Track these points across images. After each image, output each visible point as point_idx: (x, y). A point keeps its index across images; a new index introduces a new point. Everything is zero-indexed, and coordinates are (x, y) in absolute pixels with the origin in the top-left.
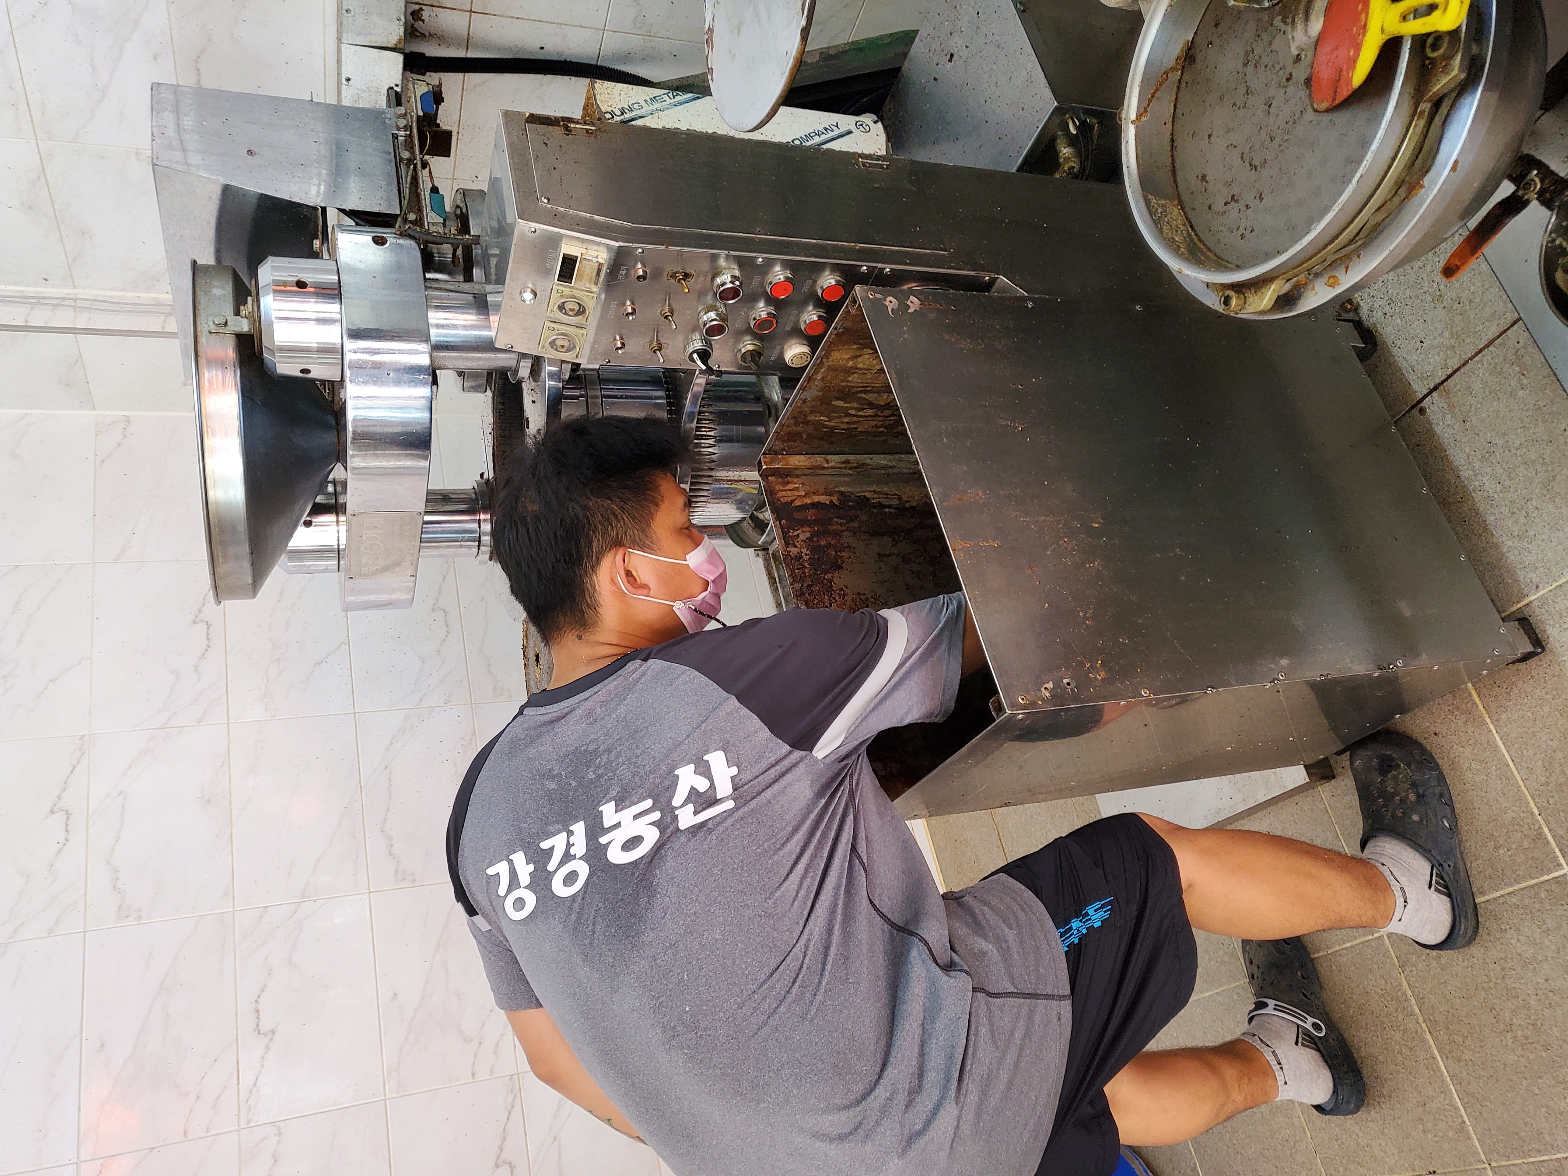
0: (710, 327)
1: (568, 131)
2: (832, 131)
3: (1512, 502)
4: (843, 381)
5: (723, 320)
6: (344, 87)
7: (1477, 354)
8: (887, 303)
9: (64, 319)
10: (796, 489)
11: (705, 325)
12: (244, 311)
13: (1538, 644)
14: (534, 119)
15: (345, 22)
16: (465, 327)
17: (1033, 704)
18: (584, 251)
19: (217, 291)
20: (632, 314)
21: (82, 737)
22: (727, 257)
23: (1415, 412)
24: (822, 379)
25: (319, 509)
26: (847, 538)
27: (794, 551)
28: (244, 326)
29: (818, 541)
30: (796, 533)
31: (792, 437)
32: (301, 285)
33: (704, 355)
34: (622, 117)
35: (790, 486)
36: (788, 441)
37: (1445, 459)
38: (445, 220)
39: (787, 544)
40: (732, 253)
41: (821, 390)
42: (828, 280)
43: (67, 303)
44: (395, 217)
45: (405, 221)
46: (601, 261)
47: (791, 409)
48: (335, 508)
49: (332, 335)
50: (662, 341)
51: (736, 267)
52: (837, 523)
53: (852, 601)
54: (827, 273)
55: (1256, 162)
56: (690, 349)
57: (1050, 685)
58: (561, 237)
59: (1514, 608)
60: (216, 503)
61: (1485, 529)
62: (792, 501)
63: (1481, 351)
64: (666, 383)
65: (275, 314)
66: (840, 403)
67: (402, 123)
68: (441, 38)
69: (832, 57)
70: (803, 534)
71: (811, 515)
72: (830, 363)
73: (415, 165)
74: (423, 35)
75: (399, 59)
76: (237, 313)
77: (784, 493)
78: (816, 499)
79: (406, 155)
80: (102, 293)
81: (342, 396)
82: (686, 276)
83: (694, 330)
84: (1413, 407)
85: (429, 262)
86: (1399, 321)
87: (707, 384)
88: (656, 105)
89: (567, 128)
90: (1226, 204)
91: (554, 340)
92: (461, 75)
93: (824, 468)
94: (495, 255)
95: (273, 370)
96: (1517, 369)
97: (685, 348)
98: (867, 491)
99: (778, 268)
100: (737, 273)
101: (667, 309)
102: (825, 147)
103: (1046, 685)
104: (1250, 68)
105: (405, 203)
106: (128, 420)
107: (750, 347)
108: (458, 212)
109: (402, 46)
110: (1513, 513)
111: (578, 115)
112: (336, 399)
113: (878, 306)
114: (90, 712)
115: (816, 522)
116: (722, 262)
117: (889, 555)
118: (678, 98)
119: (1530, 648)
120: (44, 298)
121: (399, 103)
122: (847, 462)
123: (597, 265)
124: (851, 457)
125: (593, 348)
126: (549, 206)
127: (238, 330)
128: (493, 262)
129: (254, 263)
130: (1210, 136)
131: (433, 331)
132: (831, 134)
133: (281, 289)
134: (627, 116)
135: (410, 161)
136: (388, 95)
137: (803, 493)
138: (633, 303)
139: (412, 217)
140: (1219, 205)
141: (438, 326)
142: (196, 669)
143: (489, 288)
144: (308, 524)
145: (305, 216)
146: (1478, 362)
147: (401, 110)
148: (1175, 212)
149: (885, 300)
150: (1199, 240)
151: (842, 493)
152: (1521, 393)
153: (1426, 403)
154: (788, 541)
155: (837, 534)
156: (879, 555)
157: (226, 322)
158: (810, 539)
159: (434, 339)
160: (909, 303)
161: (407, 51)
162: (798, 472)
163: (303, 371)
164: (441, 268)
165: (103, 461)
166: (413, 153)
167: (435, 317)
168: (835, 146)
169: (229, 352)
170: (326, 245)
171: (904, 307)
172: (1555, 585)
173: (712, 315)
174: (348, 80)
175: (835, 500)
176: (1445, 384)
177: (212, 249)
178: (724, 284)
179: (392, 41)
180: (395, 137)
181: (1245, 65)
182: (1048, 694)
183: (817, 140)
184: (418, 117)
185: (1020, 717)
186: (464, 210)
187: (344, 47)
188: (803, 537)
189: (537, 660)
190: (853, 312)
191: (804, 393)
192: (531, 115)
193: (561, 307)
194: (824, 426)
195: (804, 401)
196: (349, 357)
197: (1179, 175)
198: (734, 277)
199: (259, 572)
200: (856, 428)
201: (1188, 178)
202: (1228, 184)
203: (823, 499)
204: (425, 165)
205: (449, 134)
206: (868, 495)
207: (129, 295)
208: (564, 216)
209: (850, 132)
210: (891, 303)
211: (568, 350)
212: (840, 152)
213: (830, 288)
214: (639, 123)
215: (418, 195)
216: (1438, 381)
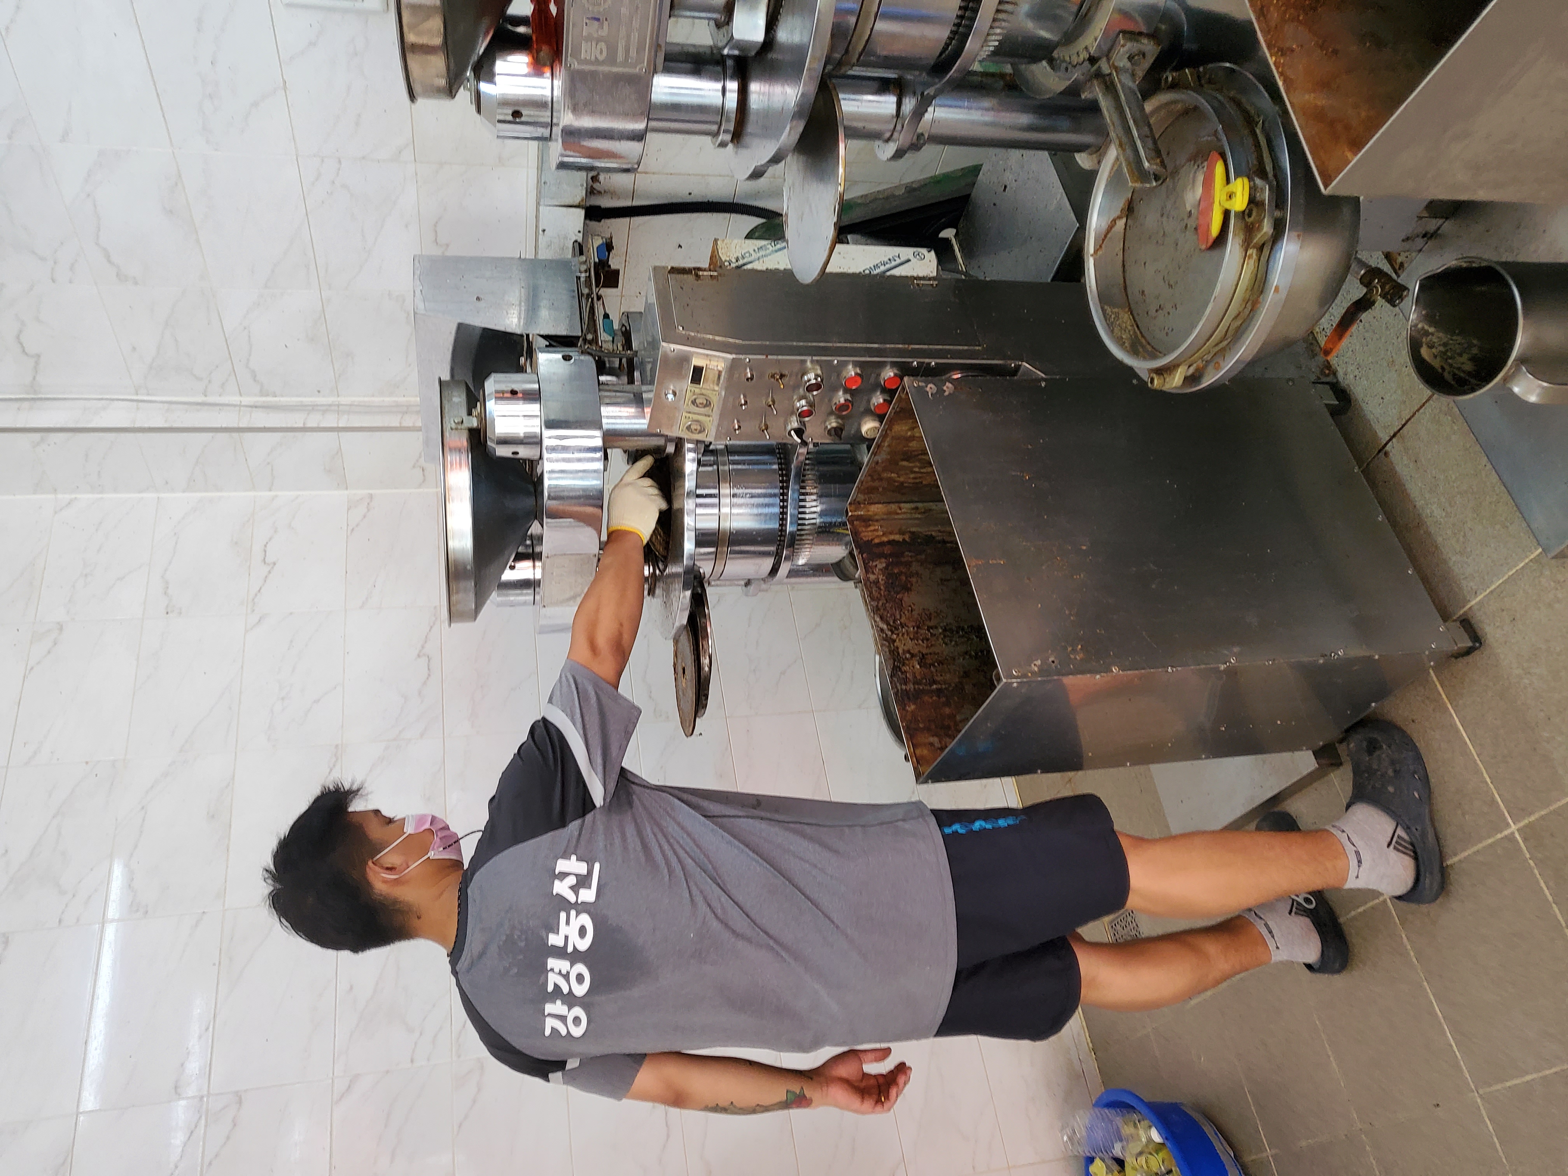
0: (802, 412)
1: (698, 277)
2: (895, 260)
3: (1454, 525)
4: (904, 447)
5: (811, 406)
6: (540, 237)
7: (1421, 407)
8: (928, 389)
9: (330, 421)
10: (877, 530)
11: (798, 410)
12: (474, 413)
13: (1476, 639)
14: (674, 270)
15: (543, 191)
16: (627, 417)
17: (1025, 676)
18: (708, 362)
19: (456, 400)
20: (744, 405)
21: (337, 746)
22: (812, 361)
23: (1382, 454)
24: (889, 446)
25: (520, 557)
26: (915, 567)
27: (872, 577)
28: (474, 423)
29: (892, 570)
30: (874, 564)
31: (870, 490)
32: (514, 393)
33: (799, 432)
34: (737, 264)
35: (872, 528)
36: (868, 493)
37: (1404, 491)
38: (613, 338)
39: (867, 572)
40: (815, 358)
41: (889, 453)
42: (889, 373)
43: (333, 408)
44: (578, 338)
45: (585, 340)
46: (720, 368)
47: (867, 470)
48: (534, 556)
49: (534, 426)
50: (768, 423)
51: (818, 368)
52: (908, 556)
53: (919, 614)
54: (888, 367)
55: (1172, 283)
56: (789, 428)
57: (1039, 662)
58: (692, 354)
59: (1462, 612)
60: (454, 549)
61: (1436, 547)
62: (872, 540)
63: (1424, 404)
64: (779, 453)
65: (495, 414)
66: (905, 463)
67: (583, 268)
68: (613, 194)
69: (914, 190)
70: (881, 564)
71: (887, 550)
72: (893, 434)
73: (592, 299)
74: (600, 192)
75: (581, 213)
76: (470, 413)
77: (866, 534)
78: (892, 537)
79: (586, 291)
80: (357, 399)
81: (539, 471)
82: (782, 376)
83: (792, 413)
84: (1380, 451)
85: (601, 368)
86: (1366, 382)
87: (808, 453)
88: (762, 253)
89: (697, 276)
90: (1157, 311)
91: (690, 425)
92: (628, 219)
93: (898, 514)
94: (649, 362)
95: (493, 452)
96: (1449, 418)
97: (785, 427)
98: (933, 531)
99: (850, 367)
100: (819, 372)
101: (770, 400)
102: (888, 273)
103: (1035, 662)
104: (1165, 218)
105: (585, 327)
106: (371, 496)
107: (834, 425)
108: (624, 329)
109: (584, 204)
110: (1455, 534)
111: (706, 265)
112: (534, 472)
113: (921, 391)
114: (342, 726)
115: (891, 555)
116: (809, 364)
117: (949, 580)
118: (778, 246)
119: (1470, 644)
120: (317, 405)
121: (581, 253)
122: (917, 508)
123: (717, 373)
124: (920, 505)
125: (718, 430)
126: (684, 332)
127: (470, 426)
128: (649, 367)
129: (480, 378)
130: (1145, 264)
131: (604, 421)
132: (893, 264)
133: (501, 396)
134: (741, 262)
135: (588, 295)
136: (574, 247)
137: (881, 533)
138: (745, 396)
139: (590, 337)
140: (1152, 312)
141: (608, 417)
142: (420, 693)
143: (644, 388)
144: (512, 568)
145: (515, 341)
146: (1422, 413)
147: (583, 258)
148: (1126, 317)
149: (927, 386)
150: (1143, 336)
151: (913, 533)
152: (1453, 437)
153: (1388, 448)
154: (867, 570)
155: (908, 564)
156: (941, 580)
157: (462, 422)
158: (886, 568)
159: (605, 427)
160: (945, 388)
161: (588, 205)
162: (877, 517)
163: (514, 453)
164: (611, 372)
165: (353, 529)
166: (591, 289)
167: (606, 411)
168: (896, 272)
169: (462, 440)
170: (529, 361)
171: (941, 391)
172: (1488, 591)
173: (803, 402)
174: (544, 231)
175: (907, 538)
176: (1401, 431)
177: (448, 368)
178: (809, 380)
179: (577, 200)
180: (578, 278)
181: (1162, 215)
182: (1036, 669)
183: (882, 268)
184: (595, 263)
185: (1015, 685)
186: (628, 328)
187: (541, 208)
188: (880, 566)
189: (684, 673)
190: (903, 396)
191: (876, 457)
192: (672, 268)
193: (694, 402)
194: (895, 481)
195: (877, 463)
196: (546, 442)
197: (1129, 290)
198: (817, 376)
199: (480, 601)
200: (921, 483)
201: (1133, 291)
202: (1157, 297)
203: (898, 537)
204: (599, 298)
205: (617, 273)
206: (933, 534)
207: (377, 400)
208: (694, 338)
209: (909, 261)
210: (931, 388)
211: (700, 432)
212: (901, 277)
213: (890, 378)
214: (749, 267)
215: (595, 321)
216: (1396, 429)
